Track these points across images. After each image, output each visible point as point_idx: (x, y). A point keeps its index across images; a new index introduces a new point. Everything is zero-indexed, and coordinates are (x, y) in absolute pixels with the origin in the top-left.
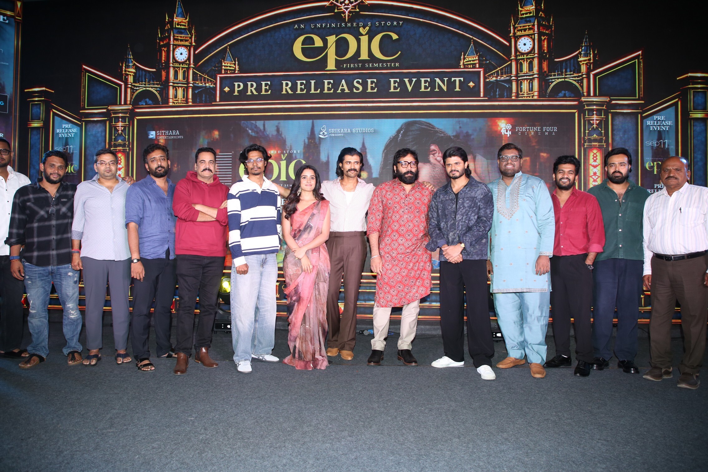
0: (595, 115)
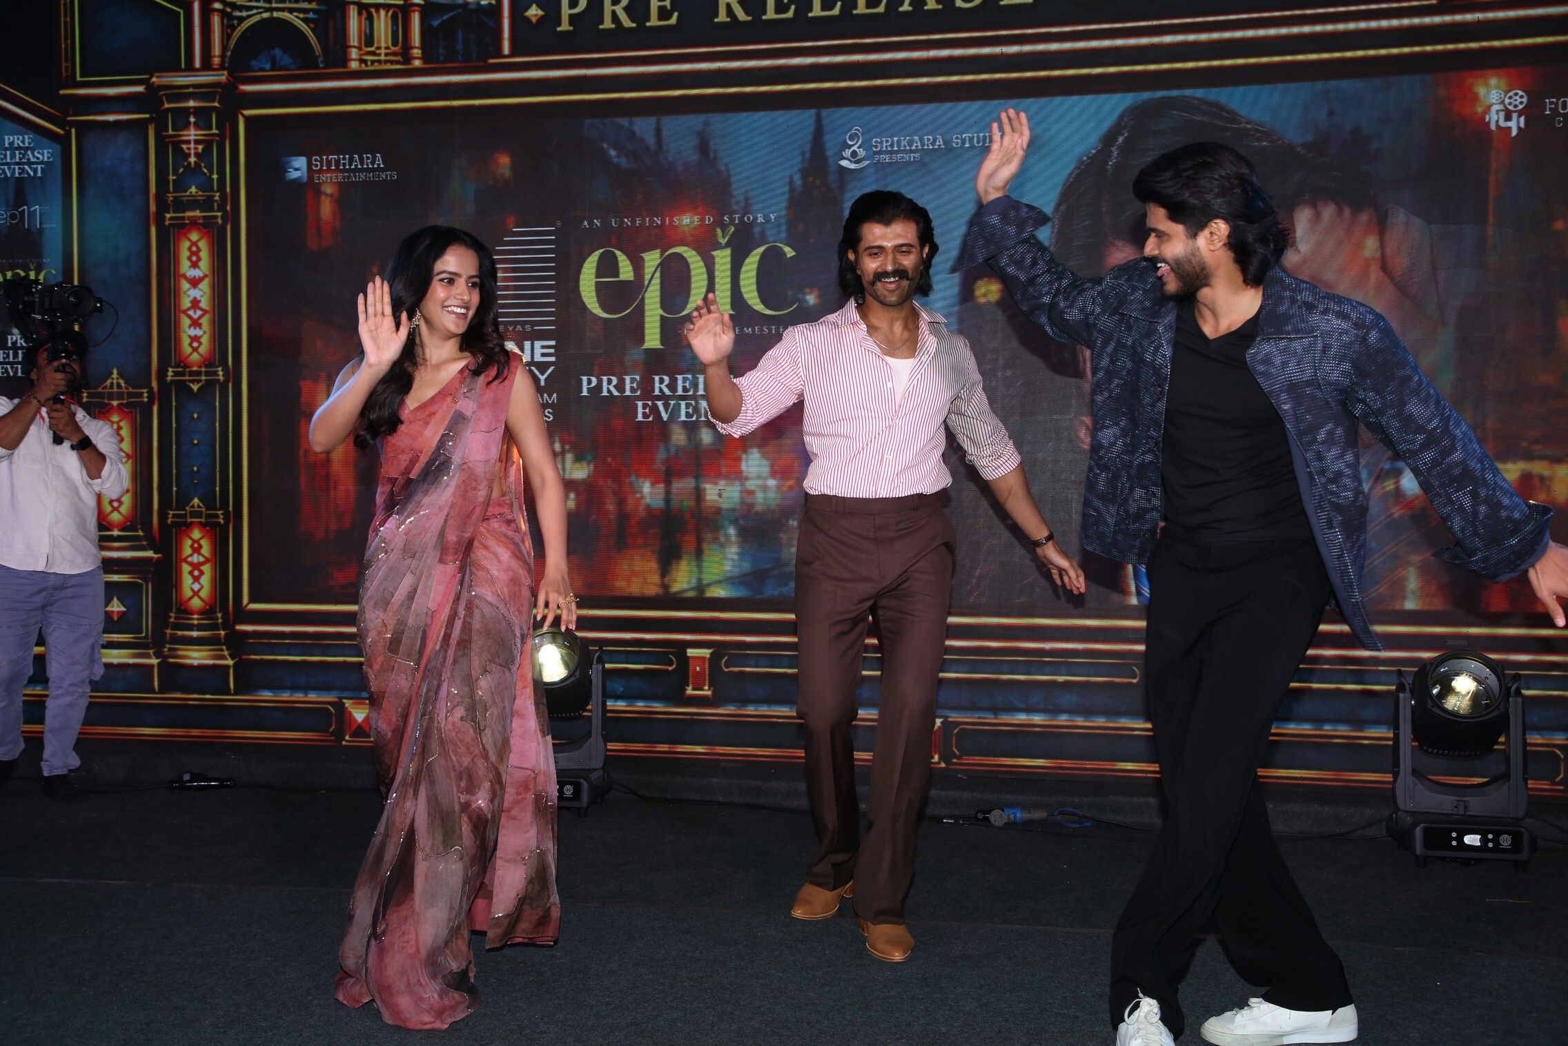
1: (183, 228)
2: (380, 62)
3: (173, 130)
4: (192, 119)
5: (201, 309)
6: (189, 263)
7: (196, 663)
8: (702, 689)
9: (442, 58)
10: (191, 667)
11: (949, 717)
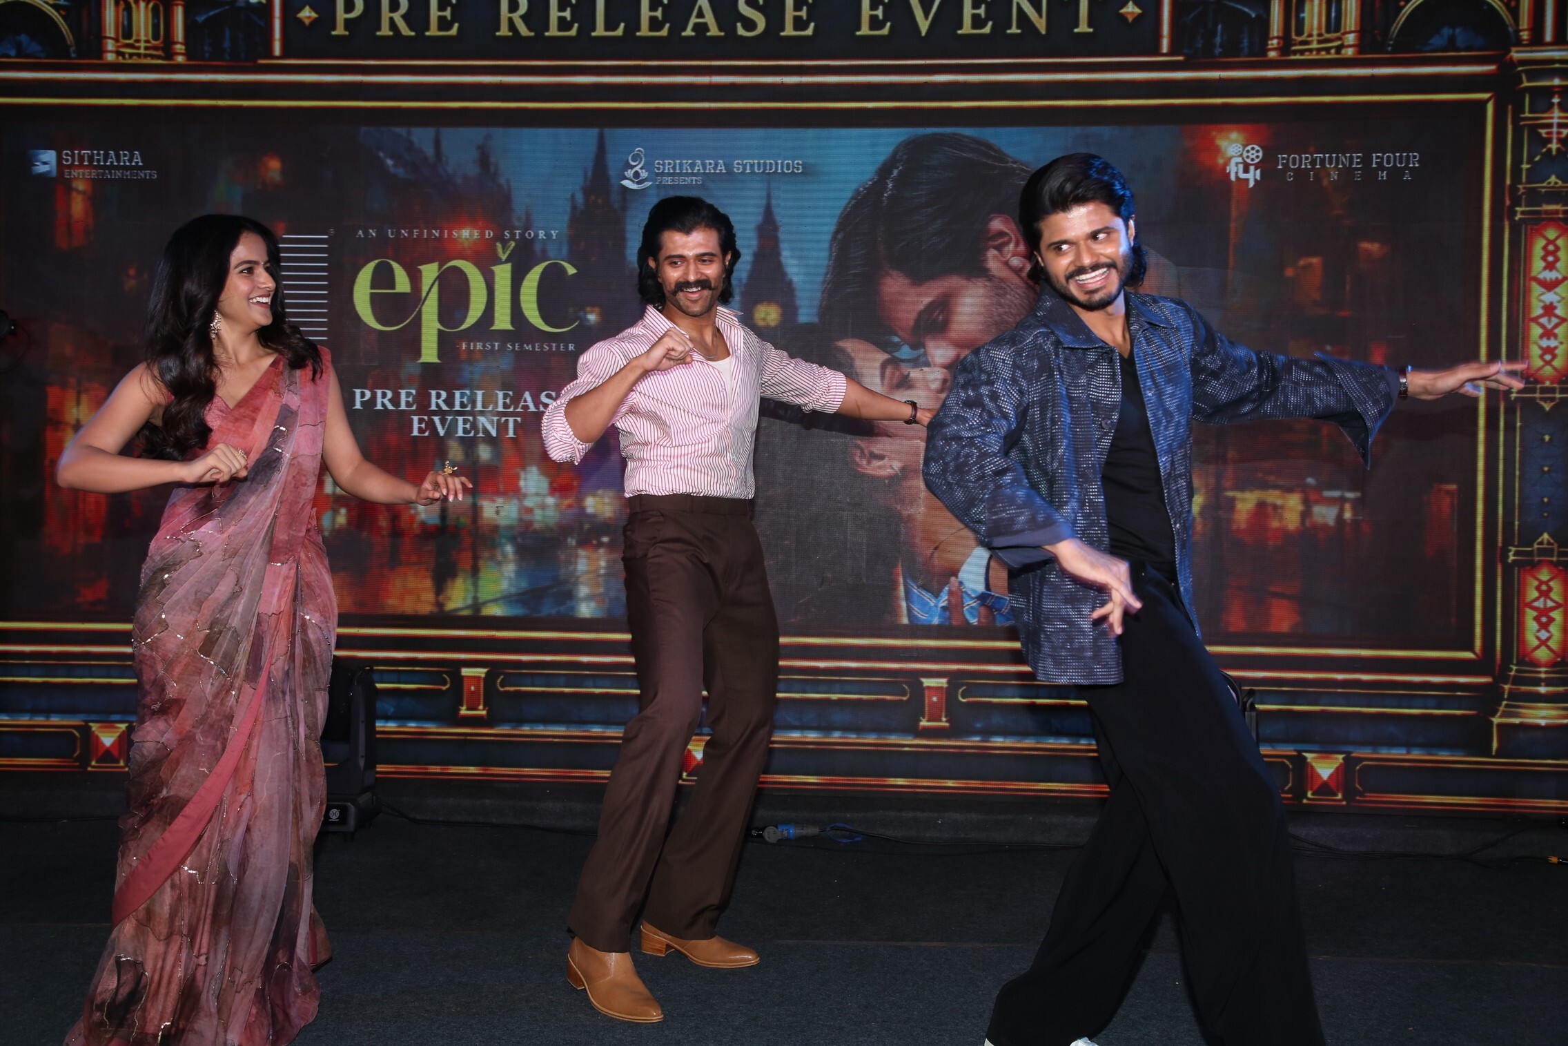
0: (1556, 110)
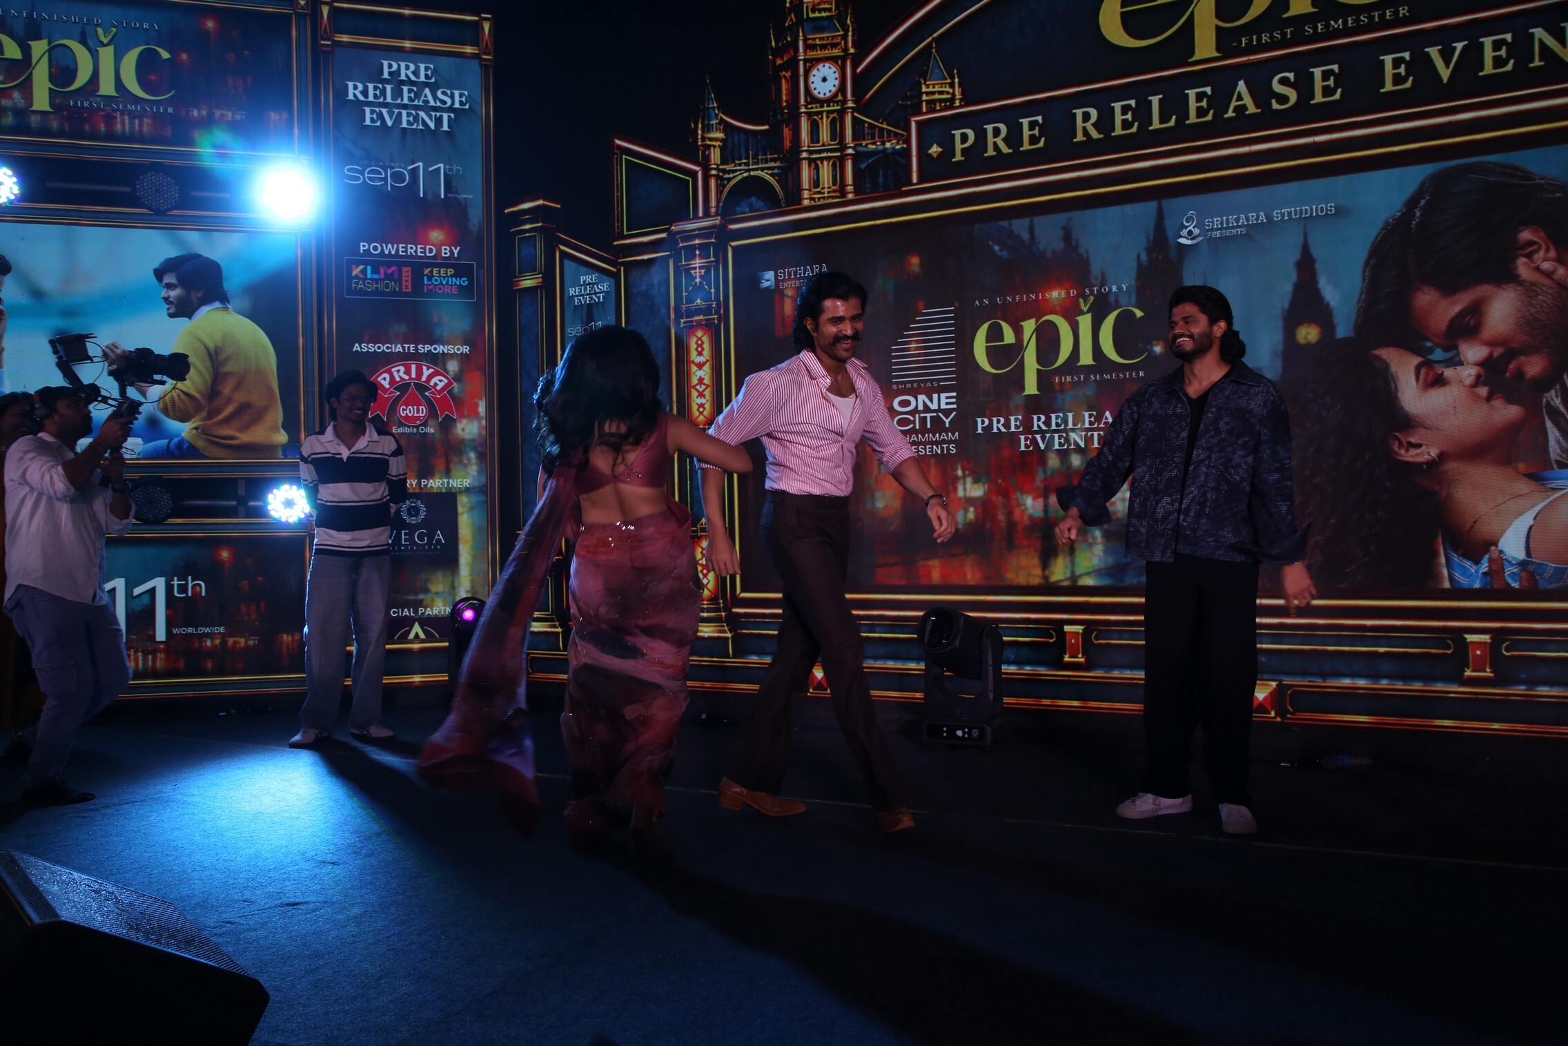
1: (692, 328)
2: (824, 198)
3: (685, 261)
4: (697, 253)
5: (704, 384)
6: (696, 353)
7: (706, 635)
8: (1077, 657)
9: (868, 190)
10: (703, 638)
11: (1284, 681)
